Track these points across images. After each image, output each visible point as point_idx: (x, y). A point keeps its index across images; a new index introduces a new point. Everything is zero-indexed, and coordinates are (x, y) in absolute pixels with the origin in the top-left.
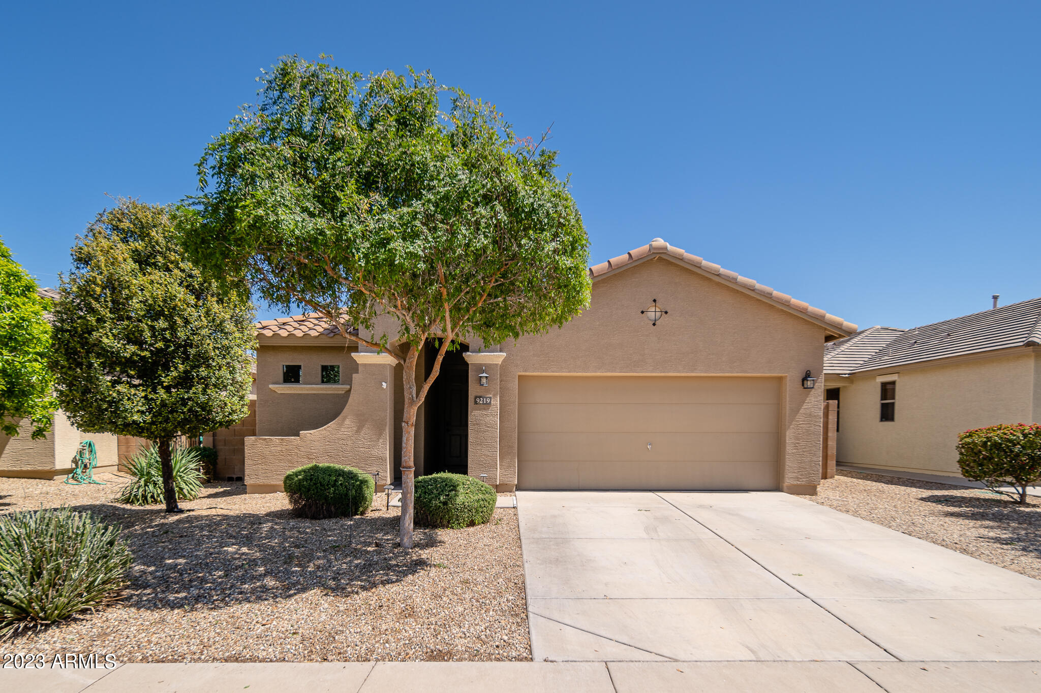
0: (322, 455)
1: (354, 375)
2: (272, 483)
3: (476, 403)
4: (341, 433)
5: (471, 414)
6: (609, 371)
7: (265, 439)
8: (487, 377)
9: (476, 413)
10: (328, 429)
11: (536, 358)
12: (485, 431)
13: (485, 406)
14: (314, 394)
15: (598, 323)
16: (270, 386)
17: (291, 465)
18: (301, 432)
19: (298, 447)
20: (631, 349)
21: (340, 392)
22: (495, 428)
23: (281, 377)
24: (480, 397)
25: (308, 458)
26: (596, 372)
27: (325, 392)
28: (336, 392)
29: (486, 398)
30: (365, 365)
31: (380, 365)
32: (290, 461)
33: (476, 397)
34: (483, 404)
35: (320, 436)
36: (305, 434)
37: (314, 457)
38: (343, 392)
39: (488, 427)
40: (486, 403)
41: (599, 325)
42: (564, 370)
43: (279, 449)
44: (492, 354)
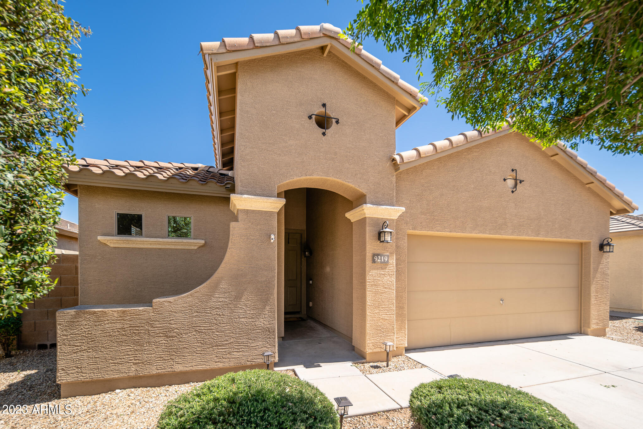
0: (188, 331)
1: (233, 224)
2: (107, 377)
3: (374, 261)
4: (215, 300)
5: (368, 274)
6: (480, 232)
7: (95, 312)
8: (391, 232)
9: (374, 272)
10: (196, 295)
11: (423, 216)
12: (382, 293)
13: (382, 265)
14: (160, 249)
15: (473, 186)
16: (99, 238)
17: (139, 348)
18: (154, 301)
19: (150, 322)
20: (497, 213)
21: (193, 248)
22: (392, 289)
23: (114, 227)
24: (378, 255)
25: (167, 336)
26: (471, 233)
27: (173, 247)
28: (187, 247)
29: (384, 256)
30: (247, 212)
31: (266, 212)
32: (136, 343)
33: (374, 255)
34: (381, 262)
35: (185, 305)
36: (161, 303)
37: (175, 334)
38: (196, 248)
39: (386, 288)
40: (384, 262)
41: (473, 188)
42: (446, 230)
43: (119, 326)
44: (393, 207)
